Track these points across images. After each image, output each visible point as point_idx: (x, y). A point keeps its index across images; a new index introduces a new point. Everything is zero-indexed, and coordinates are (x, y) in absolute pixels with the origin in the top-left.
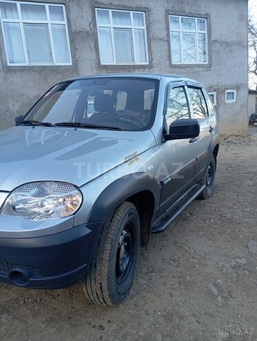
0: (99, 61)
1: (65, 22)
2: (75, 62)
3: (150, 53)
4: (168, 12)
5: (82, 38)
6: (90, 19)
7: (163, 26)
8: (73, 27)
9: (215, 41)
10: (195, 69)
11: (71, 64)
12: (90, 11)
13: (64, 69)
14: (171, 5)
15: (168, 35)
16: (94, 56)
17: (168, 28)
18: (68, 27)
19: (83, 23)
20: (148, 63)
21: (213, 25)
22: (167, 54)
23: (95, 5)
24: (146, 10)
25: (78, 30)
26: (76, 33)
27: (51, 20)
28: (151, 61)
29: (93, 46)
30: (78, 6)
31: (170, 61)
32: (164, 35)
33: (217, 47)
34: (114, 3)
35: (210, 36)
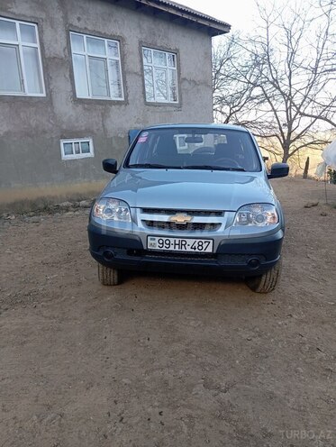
0: (75, 93)
1: (38, 45)
2: (49, 92)
3: (126, 88)
4: (141, 44)
5: (56, 65)
6: (65, 44)
7: (137, 59)
8: (47, 51)
9: (185, 79)
10: (168, 108)
11: (44, 95)
12: (64, 35)
13: (37, 100)
14: (144, 35)
15: (142, 69)
16: (69, 88)
17: (141, 61)
18: (41, 51)
19: (57, 48)
20: (123, 99)
21: (182, 62)
22: (141, 90)
23: (69, 29)
24: (120, 39)
25: (53, 55)
26: (49, 58)
27: (22, 41)
28: (126, 97)
29: (67, 76)
30: (52, 27)
31: (145, 98)
32: (137, 69)
33: (186, 85)
34: (89, 28)
35: (179, 74)
